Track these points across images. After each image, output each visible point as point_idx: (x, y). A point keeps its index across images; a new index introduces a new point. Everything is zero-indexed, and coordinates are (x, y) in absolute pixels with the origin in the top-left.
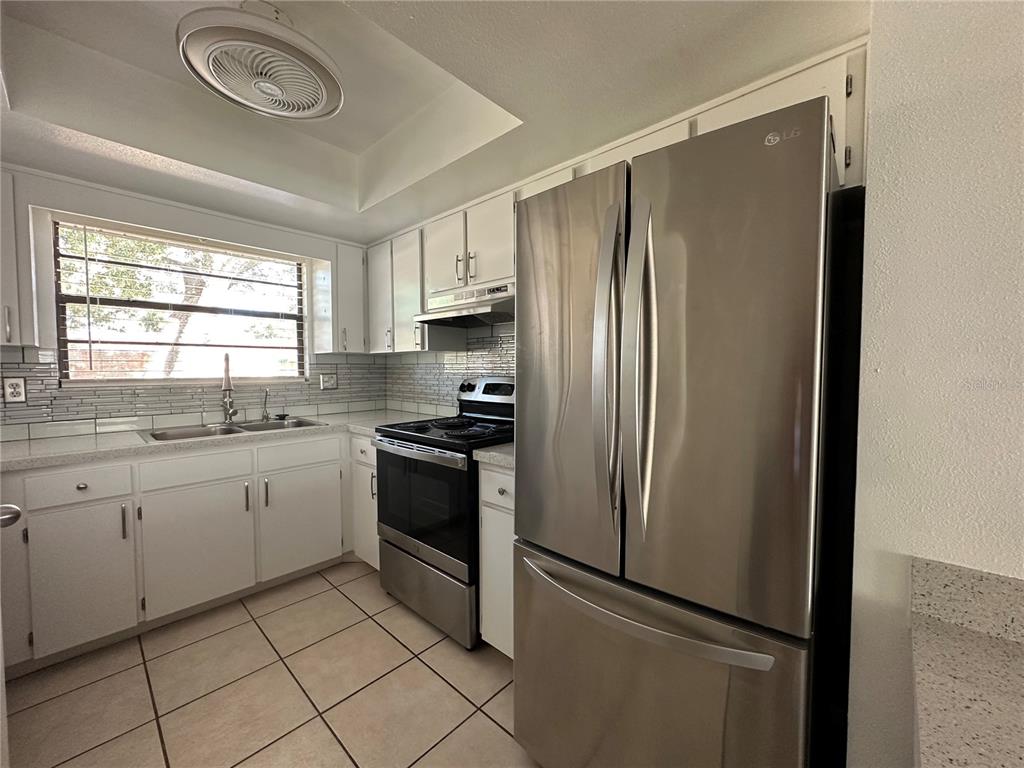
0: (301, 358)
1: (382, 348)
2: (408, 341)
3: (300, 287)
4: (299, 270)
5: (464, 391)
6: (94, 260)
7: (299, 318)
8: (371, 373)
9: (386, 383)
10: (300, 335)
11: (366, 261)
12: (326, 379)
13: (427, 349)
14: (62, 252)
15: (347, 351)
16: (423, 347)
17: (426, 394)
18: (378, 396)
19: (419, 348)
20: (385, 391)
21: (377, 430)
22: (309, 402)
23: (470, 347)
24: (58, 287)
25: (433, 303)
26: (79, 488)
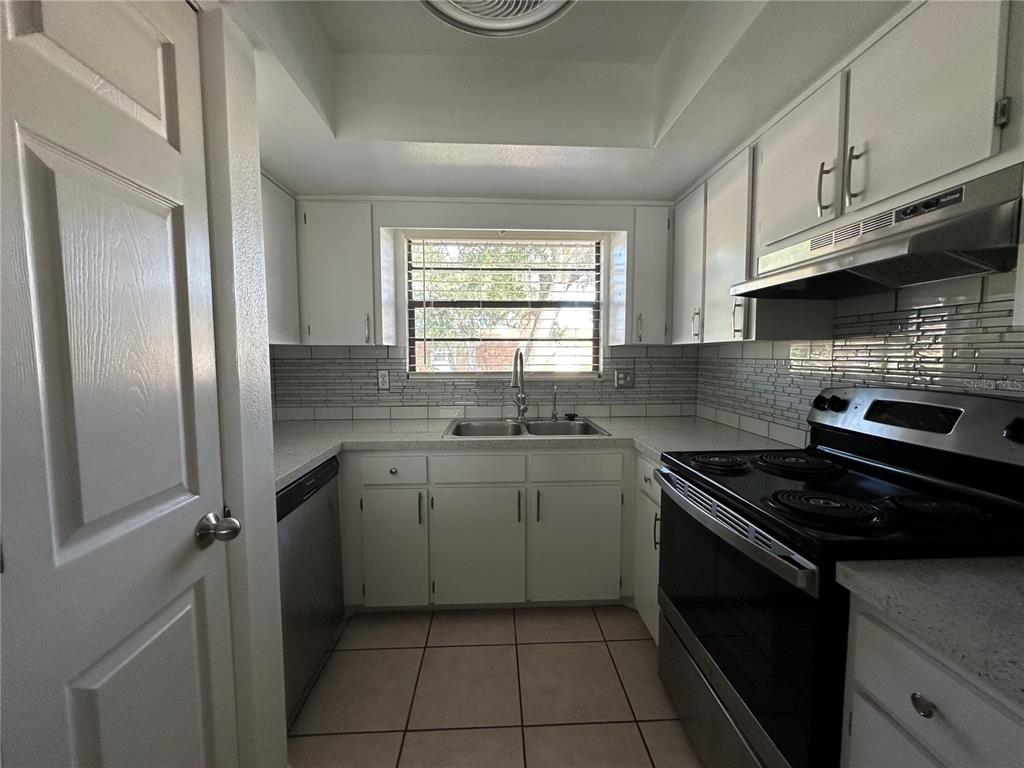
0: (596, 351)
1: (688, 338)
2: (724, 326)
3: (598, 269)
4: (598, 250)
5: (823, 409)
6: (429, 269)
7: (596, 306)
8: (677, 369)
9: (697, 382)
10: (597, 324)
11: (672, 224)
12: (621, 376)
13: (754, 339)
14: (414, 265)
15: (644, 342)
16: (747, 333)
17: (752, 403)
18: (687, 399)
19: (739, 337)
20: (696, 392)
21: (663, 458)
22: (601, 402)
23: (838, 332)
24: (410, 294)
25: (768, 262)
26: (391, 472)
